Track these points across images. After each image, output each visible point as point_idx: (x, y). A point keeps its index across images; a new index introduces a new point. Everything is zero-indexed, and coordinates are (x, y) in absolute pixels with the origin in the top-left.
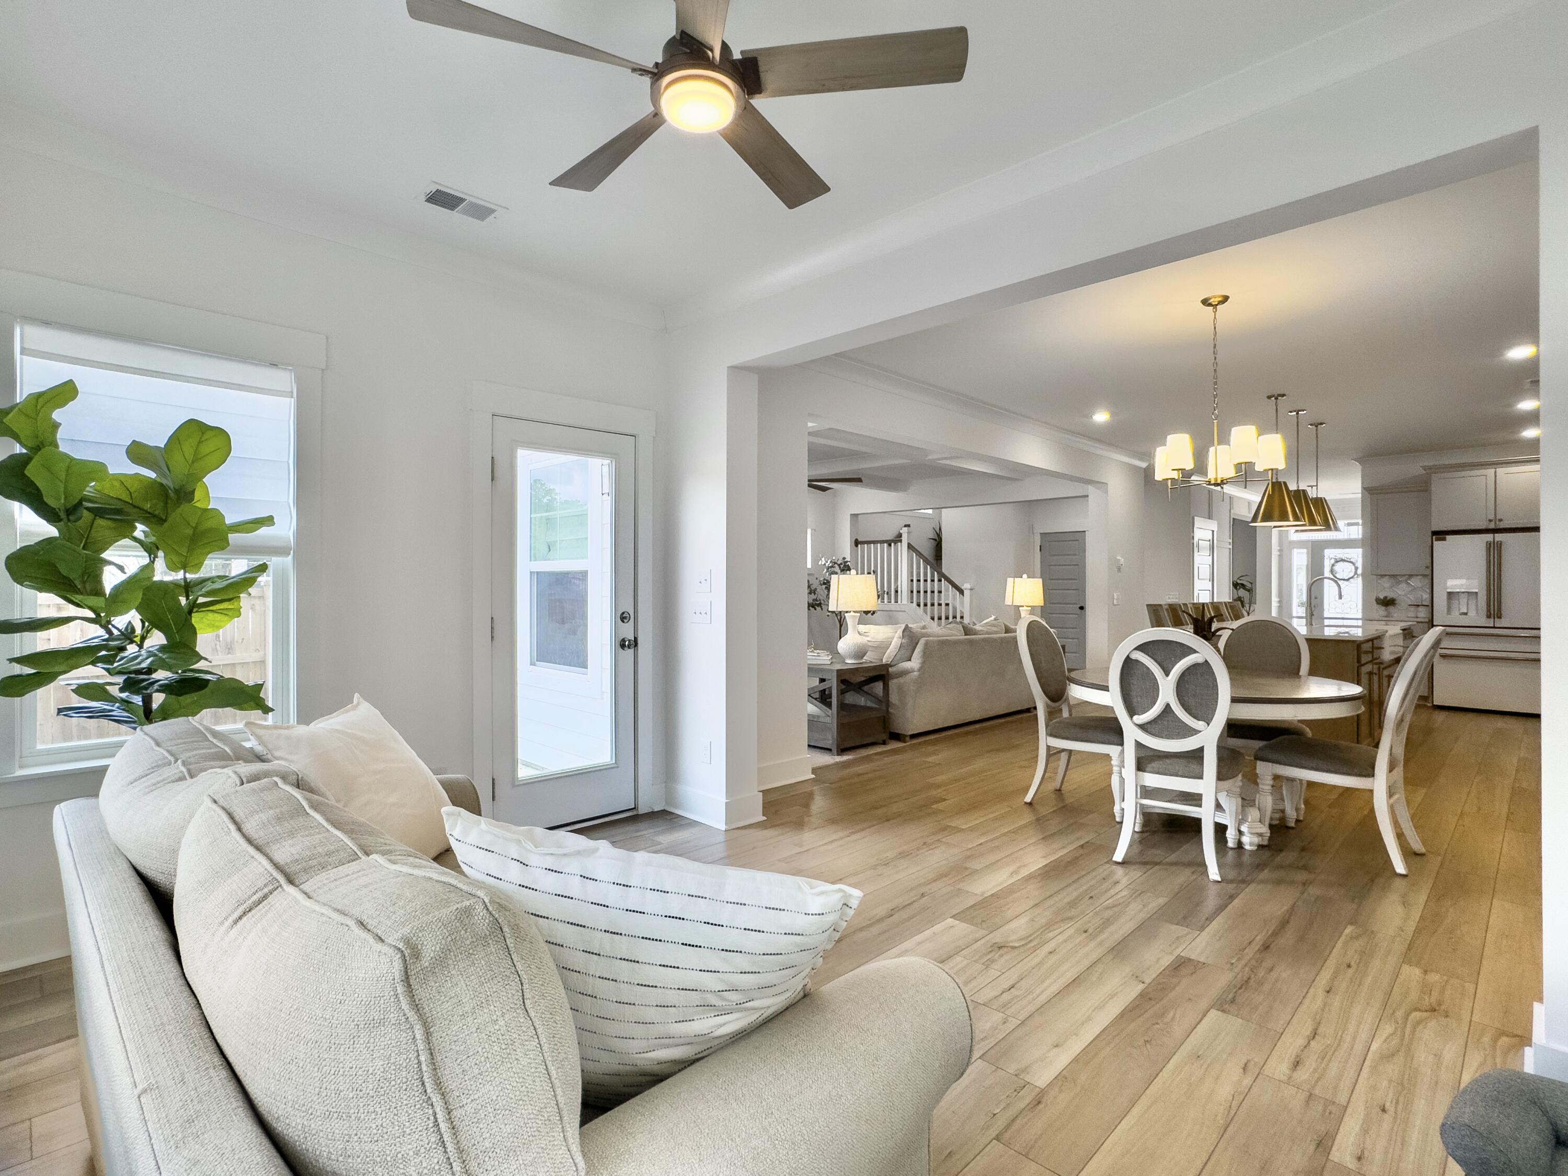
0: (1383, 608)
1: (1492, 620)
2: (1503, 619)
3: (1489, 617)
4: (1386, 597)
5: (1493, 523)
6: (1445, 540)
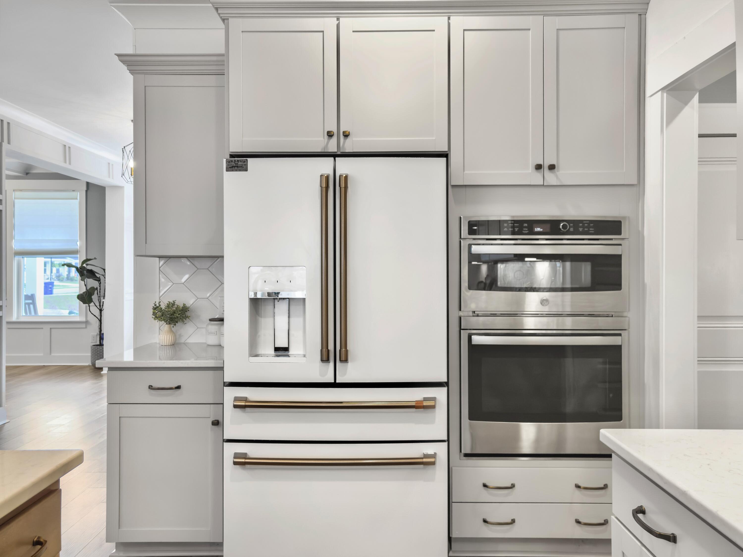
0: (166, 327)
1: (332, 364)
2: (350, 364)
3: (325, 359)
4: (171, 305)
5: (334, 140)
6: (246, 170)
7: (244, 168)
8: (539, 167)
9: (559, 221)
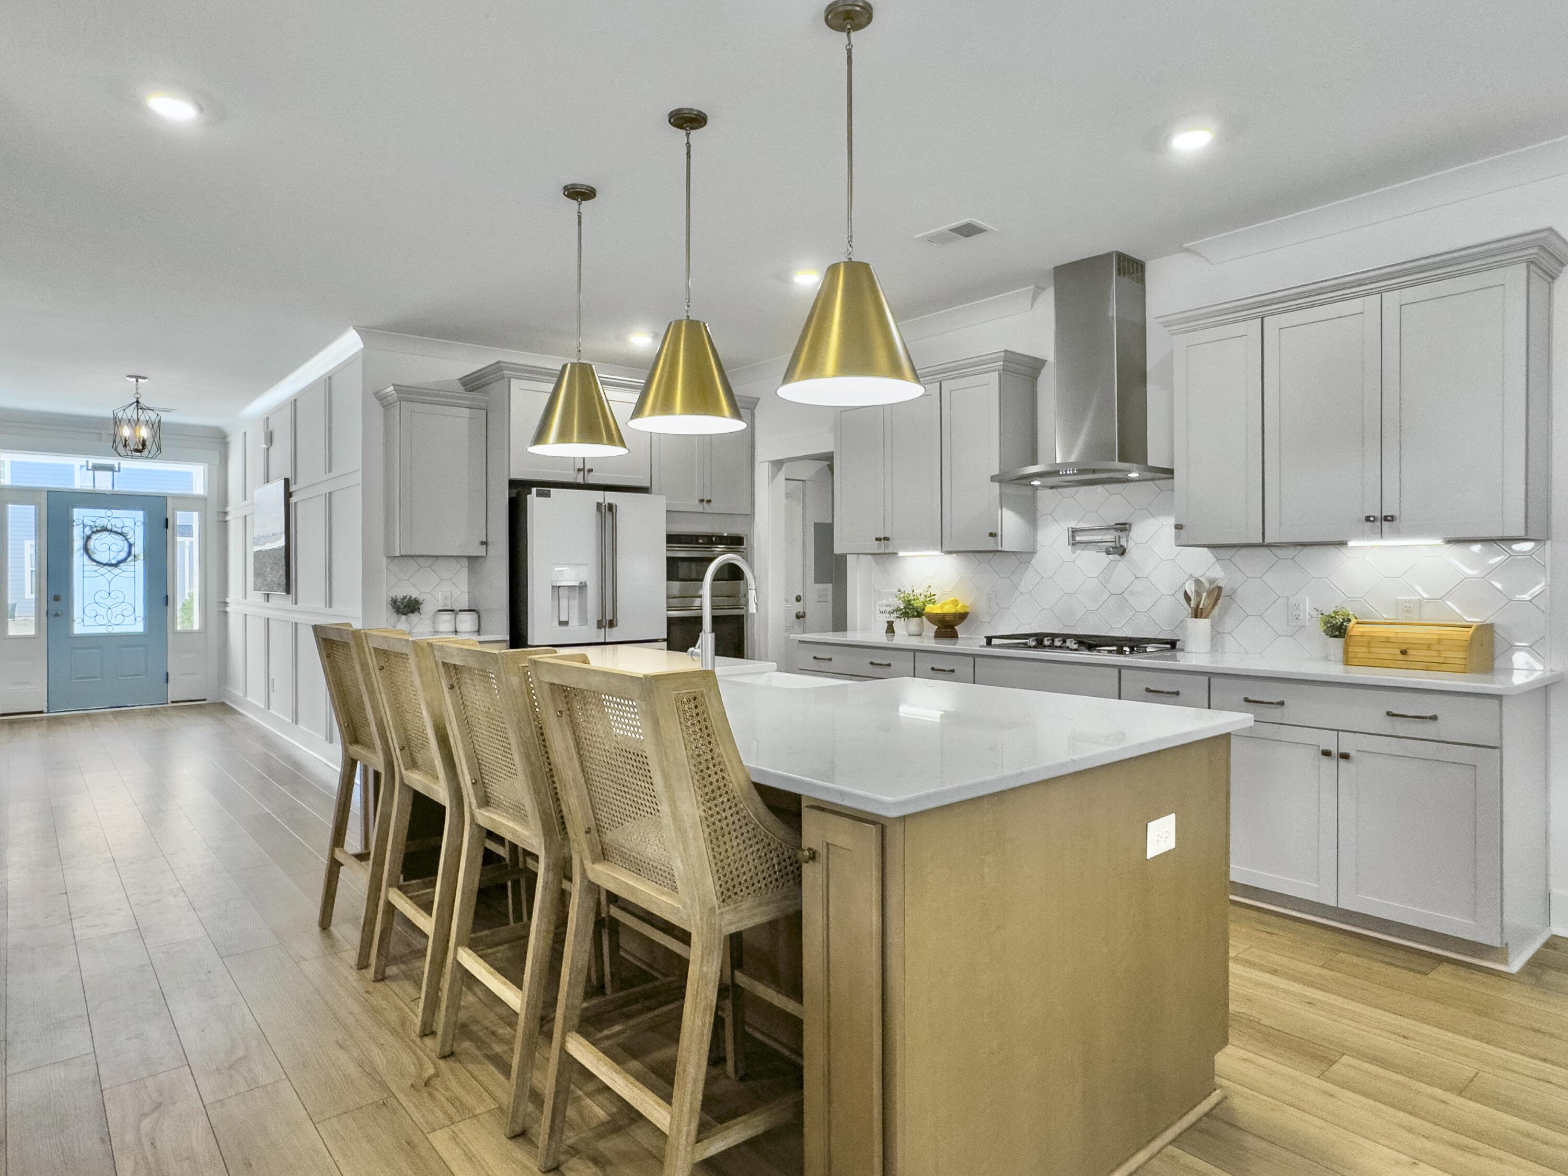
0: (401, 618)
1: (603, 629)
3: (598, 627)
4: (404, 598)
5: (581, 475)
6: (549, 496)
7: (548, 495)
8: (702, 501)
9: (712, 536)
